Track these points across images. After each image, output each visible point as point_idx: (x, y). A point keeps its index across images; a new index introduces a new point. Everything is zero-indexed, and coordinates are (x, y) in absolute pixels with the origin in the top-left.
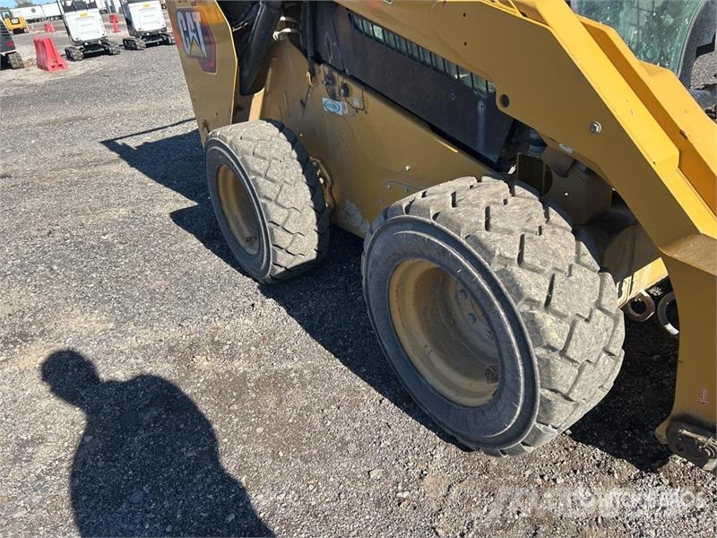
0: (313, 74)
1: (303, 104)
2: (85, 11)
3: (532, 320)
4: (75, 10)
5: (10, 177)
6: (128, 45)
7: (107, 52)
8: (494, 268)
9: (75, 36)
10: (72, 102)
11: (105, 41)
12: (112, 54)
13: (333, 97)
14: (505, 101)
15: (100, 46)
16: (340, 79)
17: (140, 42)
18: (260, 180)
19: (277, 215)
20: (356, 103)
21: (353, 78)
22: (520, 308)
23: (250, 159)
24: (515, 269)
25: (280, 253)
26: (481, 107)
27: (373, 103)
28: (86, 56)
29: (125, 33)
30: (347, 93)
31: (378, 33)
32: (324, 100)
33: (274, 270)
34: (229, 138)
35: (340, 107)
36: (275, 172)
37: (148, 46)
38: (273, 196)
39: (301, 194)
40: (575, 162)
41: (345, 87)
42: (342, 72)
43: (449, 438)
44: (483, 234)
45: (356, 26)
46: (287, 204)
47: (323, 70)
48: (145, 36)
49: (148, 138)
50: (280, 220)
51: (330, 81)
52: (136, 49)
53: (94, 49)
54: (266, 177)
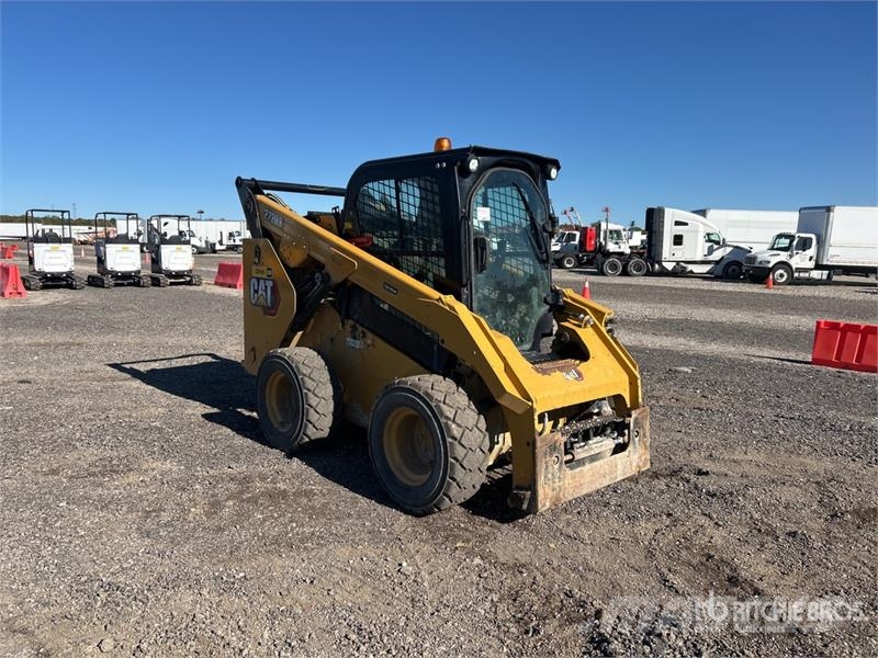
0: (343, 324)
1: (332, 341)
2: (57, 245)
3: (446, 424)
4: (47, 242)
5: (29, 382)
6: (94, 282)
7: (70, 286)
8: (433, 404)
9: (38, 266)
10: (56, 329)
11: (69, 275)
12: (75, 289)
13: (355, 338)
14: (443, 342)
15: (63, 279)
16: (360, 329)
17: (109, 280)
18: (306, 379)
19: (313, 401)
20: (369, 342)
21: (368, 328)
22: (443, 420)
23: (301, 366)
24: (442, 405)
25: (310, 426)
26: (435, 347)
27: (379, 342)
28: (45, 287)
29: (93, 270)
30: (364, 336)
31: (386, 307)
32: (348, 339)
33: (302, 438)
34: (288, 354)
35: (358, 344)
36: (315, 375)
37: (117, 285)
38: (312, 389)
39: (327, 391)
40: (473, 372)
41: (363, 332)
42: (362, 325)
43: (407, 512)
44: (430, 391)
45: (374, 303)
46: (320, 395)
47: (351, 322)
48: (115, 275)
49: (156, 365)
50: (314, 404)
51: (354, 328)
52: (103, 287)
53: (53, 281)
54: (310, 378)
